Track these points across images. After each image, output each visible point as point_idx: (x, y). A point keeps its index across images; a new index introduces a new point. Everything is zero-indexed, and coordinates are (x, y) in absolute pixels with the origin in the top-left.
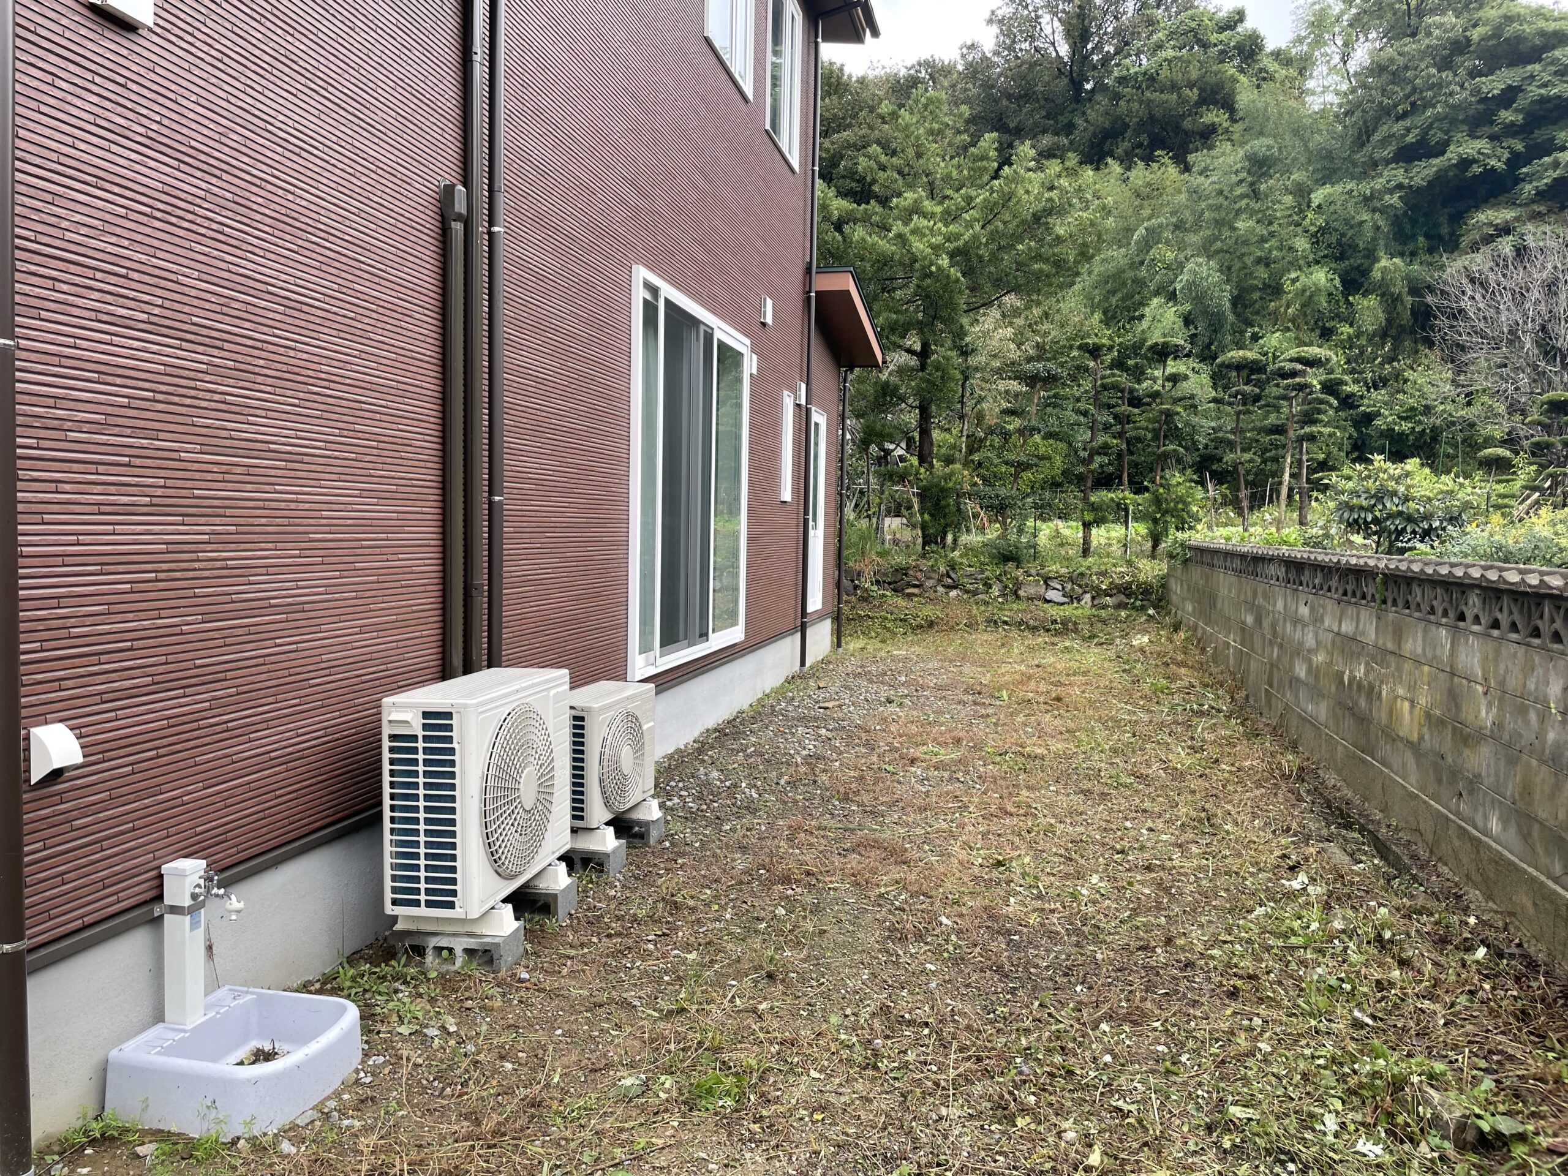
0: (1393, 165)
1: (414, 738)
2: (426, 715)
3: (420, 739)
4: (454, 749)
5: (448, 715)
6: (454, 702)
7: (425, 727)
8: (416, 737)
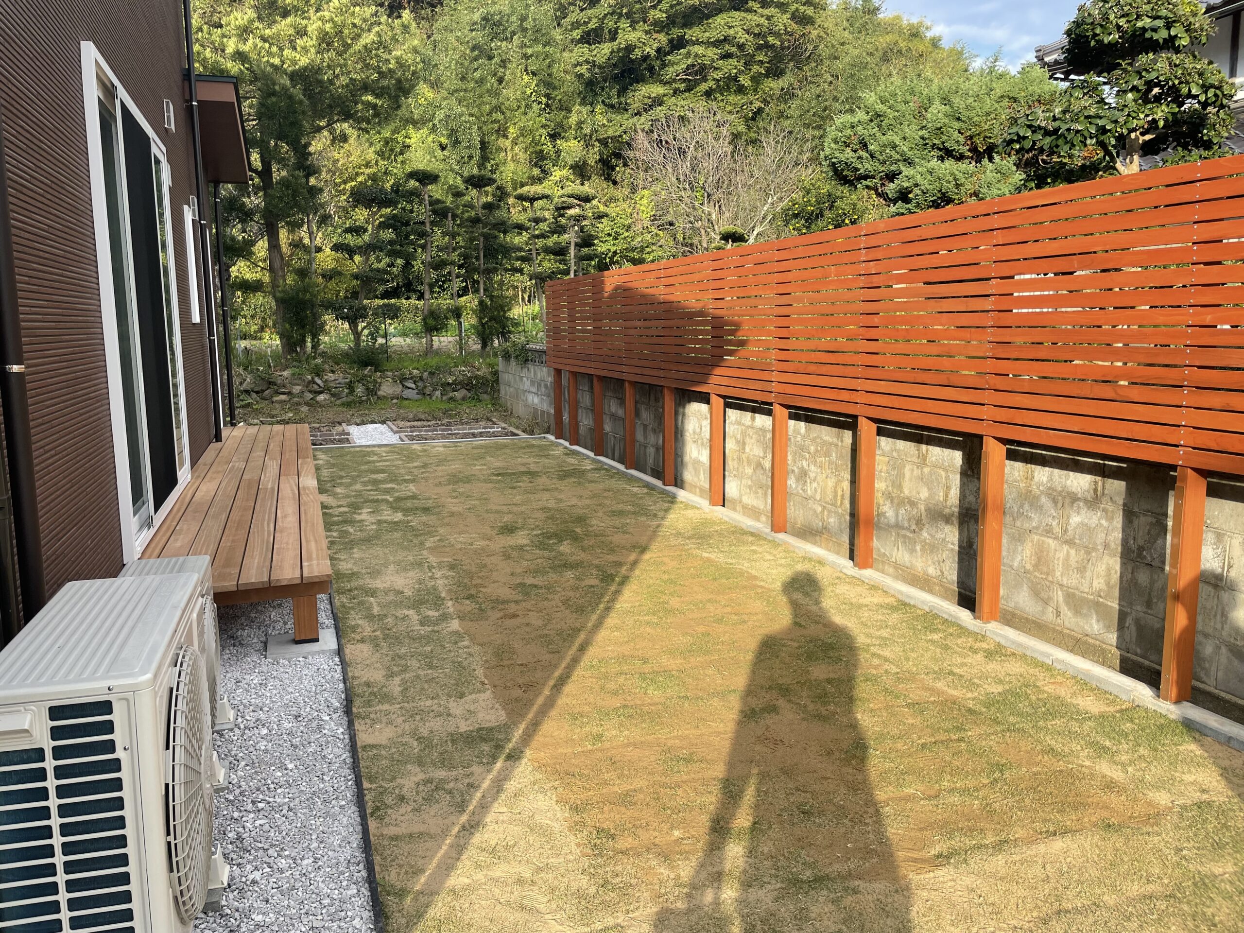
0: (580, 45)
1: (38, 754)
2: (55, 712)
3: (48, 754)
4: (118, 761)
5: (106, 707)
6: (111, 683)
7: (56, 733)
8: (41, 751)
